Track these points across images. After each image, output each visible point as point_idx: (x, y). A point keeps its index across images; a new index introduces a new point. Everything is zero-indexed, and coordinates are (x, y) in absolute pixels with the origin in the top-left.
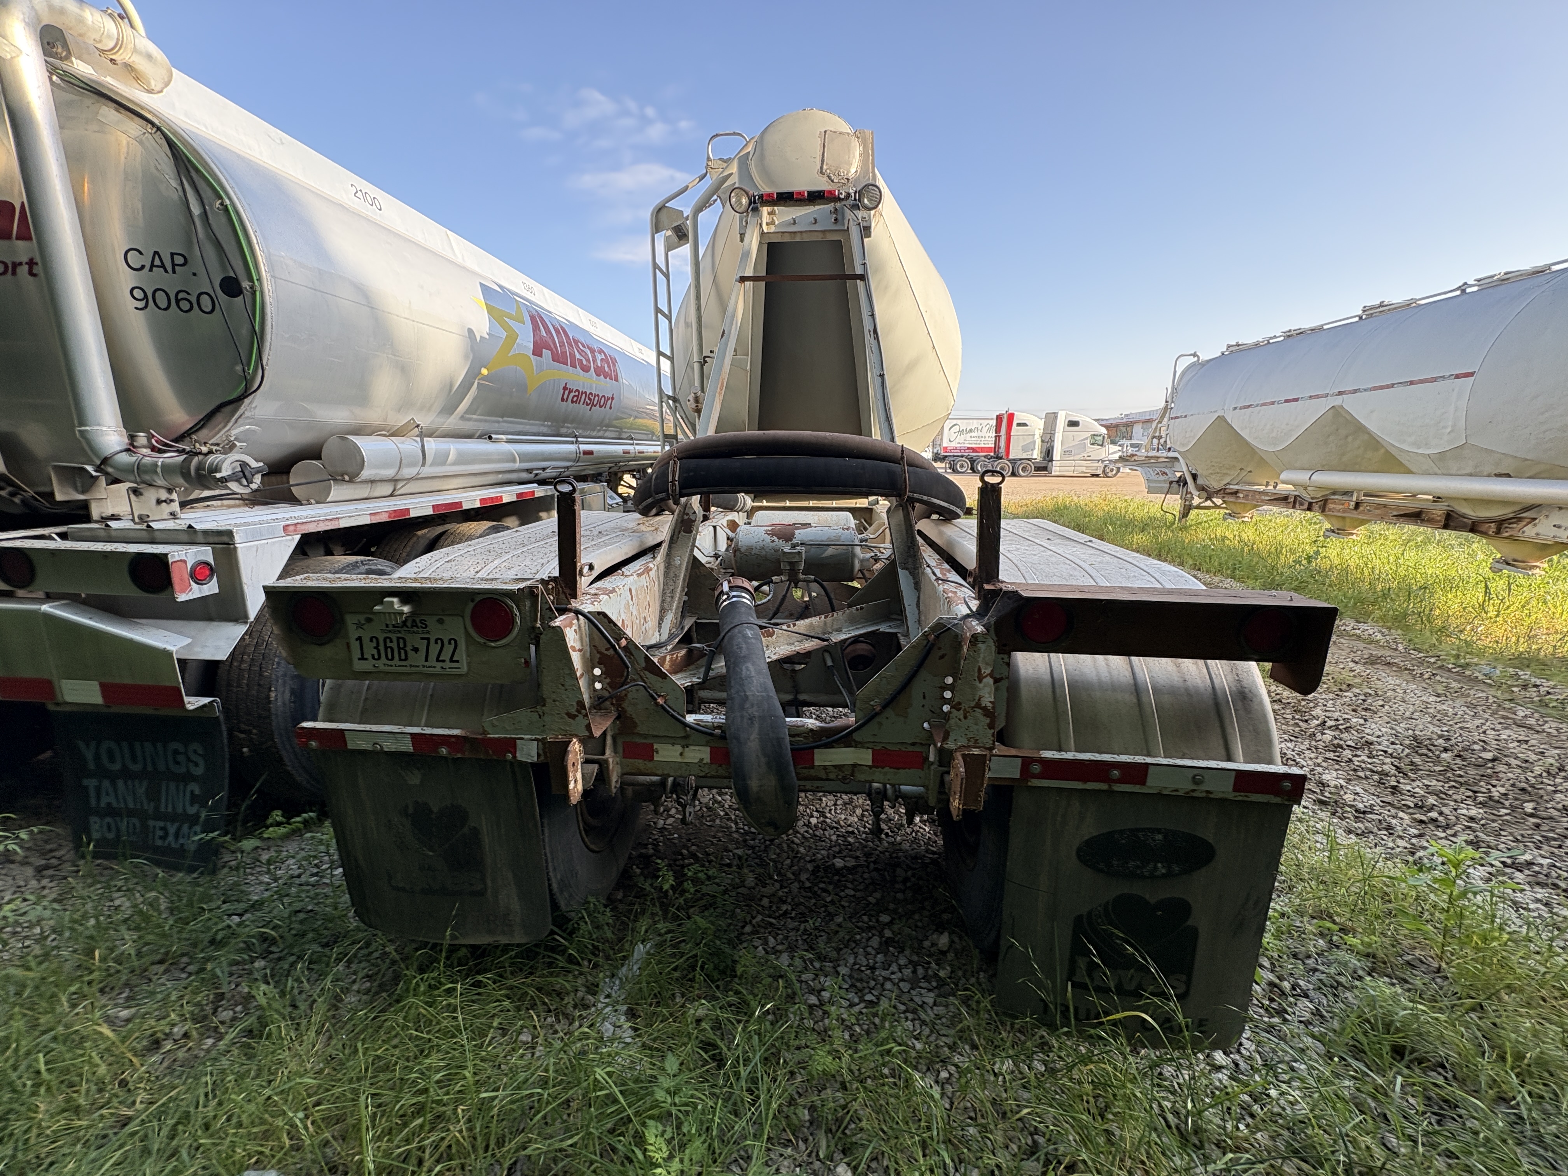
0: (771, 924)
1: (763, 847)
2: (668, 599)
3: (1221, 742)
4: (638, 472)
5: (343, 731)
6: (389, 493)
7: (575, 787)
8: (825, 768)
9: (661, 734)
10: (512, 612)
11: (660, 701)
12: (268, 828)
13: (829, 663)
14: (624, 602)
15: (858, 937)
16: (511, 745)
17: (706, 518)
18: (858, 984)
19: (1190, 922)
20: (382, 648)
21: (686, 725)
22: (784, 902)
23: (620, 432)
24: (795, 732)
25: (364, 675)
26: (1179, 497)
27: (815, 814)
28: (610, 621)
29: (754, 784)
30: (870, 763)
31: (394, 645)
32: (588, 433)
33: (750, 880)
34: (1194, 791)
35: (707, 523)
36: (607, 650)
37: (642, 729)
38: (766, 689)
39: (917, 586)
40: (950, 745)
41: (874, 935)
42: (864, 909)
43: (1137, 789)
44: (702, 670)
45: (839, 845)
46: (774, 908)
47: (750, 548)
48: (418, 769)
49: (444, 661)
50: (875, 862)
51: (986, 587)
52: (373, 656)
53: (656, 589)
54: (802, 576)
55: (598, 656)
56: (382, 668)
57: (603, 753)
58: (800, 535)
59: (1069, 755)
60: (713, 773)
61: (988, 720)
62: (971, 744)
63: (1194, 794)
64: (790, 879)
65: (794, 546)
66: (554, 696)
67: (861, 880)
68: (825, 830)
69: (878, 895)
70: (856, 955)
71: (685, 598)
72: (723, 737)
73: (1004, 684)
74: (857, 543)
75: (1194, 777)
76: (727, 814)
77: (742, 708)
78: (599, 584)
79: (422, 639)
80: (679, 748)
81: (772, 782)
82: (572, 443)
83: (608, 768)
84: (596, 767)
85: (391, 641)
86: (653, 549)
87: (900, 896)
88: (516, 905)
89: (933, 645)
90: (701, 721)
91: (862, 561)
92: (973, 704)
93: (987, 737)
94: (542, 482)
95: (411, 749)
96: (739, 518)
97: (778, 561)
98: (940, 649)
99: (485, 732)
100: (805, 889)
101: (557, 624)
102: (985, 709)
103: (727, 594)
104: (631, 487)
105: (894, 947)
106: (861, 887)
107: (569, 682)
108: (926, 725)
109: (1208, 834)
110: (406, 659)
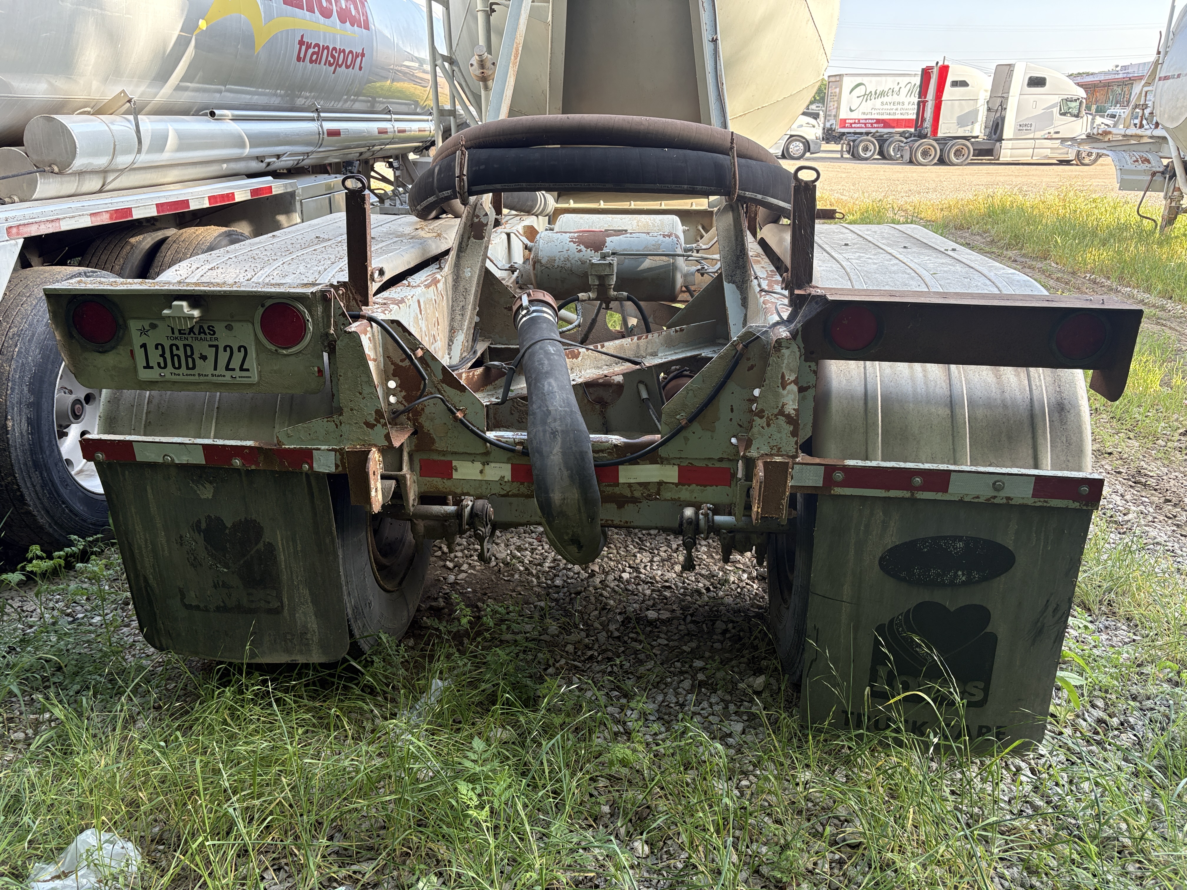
0: (576, 667)
1: (568, 599)
2: (458, 317)
3: (1030, 452)
4: (397, 158)
5: (131, 442)
6: (98, 187)
7: (376, 496)
8: (630, 485)
9: (461, 450)
10: (304, 317)
11: (459, 415)
12: (30, 561)
13: (644, 395)
14: (412, 315)
15: (669, 680)
16: (307, 455)
17: (497, 223)
18: (666, 717)
19: (988, 630)
20: (168, 355)
21: (486, 440)
22: (590, 649)
23: (373, 102)
24: (598, 449)
25: (150, 384)
26: (1162, 194)
27: (628, 569)
28: (405, 330)
29: (556, 497)
30: (676, 481)
31: (181, 353)
32: (331, 105)
33: (553, 628)
34: (995, 497)
35: (499, 229)
36: (402, 361)
37: (440, 445)
38: (569, 405)
39: (744, 302)
40: (753, 453)
41: (685, 679)
42: (677, 656)
43: (939, 496)
44: (501, 391)
45: (654, 599)
46: (579, 653)
47: (552, 260)
48: (211, 483)
49: (234, 370)
50: (692, 615)
51: (797, 292)
52: (159, 364)
53: (445, 305)
54: (613, 293)
55: (393, 367)
56: (169, 377)
57: (401, 469)
58: (612, 243)
59: (874, 464)
60: (515, 491)
61: (791, 428)
62: (773, 452)
63: (996, 501)
64: (597, 629)
65: (604, 257)
66: (351, 405)
67: (675, 631)
68: (639, 584)
69: (694, 645)
70: (665, 695)
71: (477, 319)
72: (525, 453)
73: (811, 393)
74: (679, 251)
75: (994, 484)
76: (527, 569)
77: (544, 423)
78: (385, 294)
79: (210, 346)
80: (478, 466)
81: (574, 495)
82: (312, 120)
83: (405, 484)
84: (393, 483)
85: (178, 349)
86: (437, 259)
87: (717, 645)
88: (313, 624)
89: (741, 355)
90: (502, 437)
91: (685, 276)
92: (776, 411)
93: (790, 445)
94: (276, 174)
95: (204, 463)
96: (539, 223)
97: (585, 275)
98: (748, 359)
99: (279, 443)
100: (614, 638)
101: (353, 329)
102: (788, 416)
103: (527, 308)
104: (384, 179)
105: (707, 689)
106: (676, 637)
107: (366, 390)
108: (734, 440)
109: (1009, 542)
110: (194, 368)
